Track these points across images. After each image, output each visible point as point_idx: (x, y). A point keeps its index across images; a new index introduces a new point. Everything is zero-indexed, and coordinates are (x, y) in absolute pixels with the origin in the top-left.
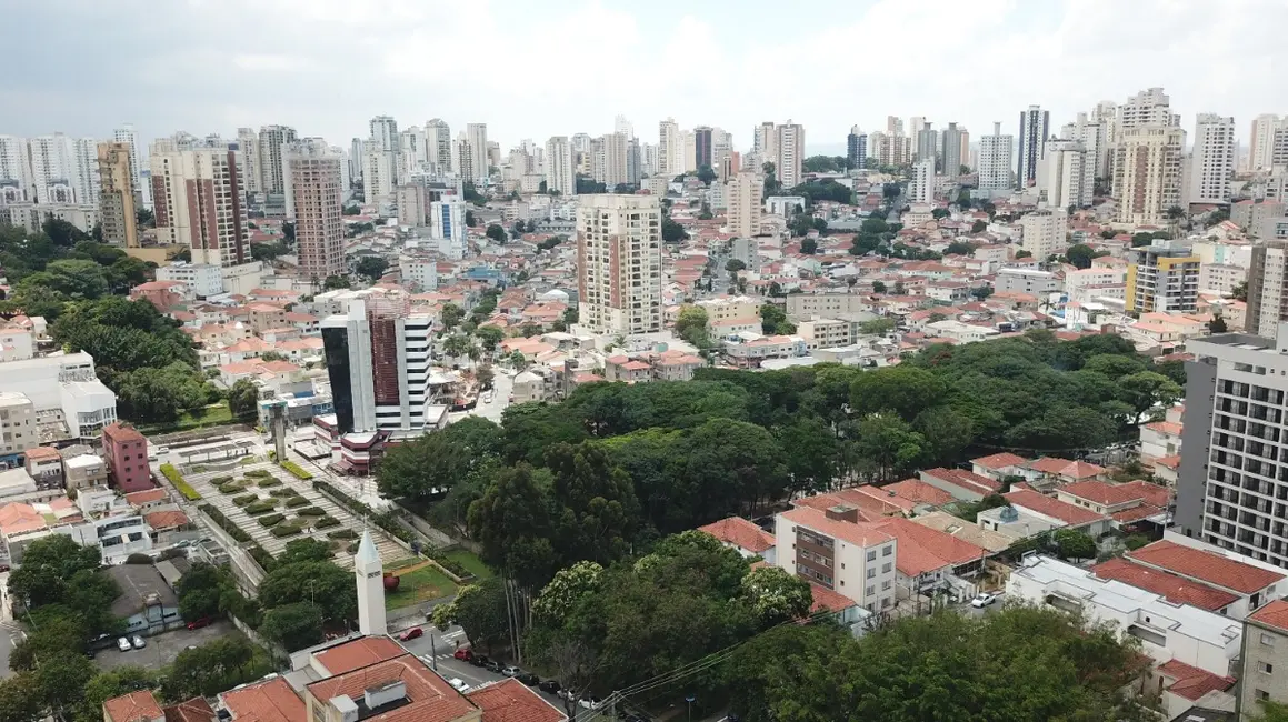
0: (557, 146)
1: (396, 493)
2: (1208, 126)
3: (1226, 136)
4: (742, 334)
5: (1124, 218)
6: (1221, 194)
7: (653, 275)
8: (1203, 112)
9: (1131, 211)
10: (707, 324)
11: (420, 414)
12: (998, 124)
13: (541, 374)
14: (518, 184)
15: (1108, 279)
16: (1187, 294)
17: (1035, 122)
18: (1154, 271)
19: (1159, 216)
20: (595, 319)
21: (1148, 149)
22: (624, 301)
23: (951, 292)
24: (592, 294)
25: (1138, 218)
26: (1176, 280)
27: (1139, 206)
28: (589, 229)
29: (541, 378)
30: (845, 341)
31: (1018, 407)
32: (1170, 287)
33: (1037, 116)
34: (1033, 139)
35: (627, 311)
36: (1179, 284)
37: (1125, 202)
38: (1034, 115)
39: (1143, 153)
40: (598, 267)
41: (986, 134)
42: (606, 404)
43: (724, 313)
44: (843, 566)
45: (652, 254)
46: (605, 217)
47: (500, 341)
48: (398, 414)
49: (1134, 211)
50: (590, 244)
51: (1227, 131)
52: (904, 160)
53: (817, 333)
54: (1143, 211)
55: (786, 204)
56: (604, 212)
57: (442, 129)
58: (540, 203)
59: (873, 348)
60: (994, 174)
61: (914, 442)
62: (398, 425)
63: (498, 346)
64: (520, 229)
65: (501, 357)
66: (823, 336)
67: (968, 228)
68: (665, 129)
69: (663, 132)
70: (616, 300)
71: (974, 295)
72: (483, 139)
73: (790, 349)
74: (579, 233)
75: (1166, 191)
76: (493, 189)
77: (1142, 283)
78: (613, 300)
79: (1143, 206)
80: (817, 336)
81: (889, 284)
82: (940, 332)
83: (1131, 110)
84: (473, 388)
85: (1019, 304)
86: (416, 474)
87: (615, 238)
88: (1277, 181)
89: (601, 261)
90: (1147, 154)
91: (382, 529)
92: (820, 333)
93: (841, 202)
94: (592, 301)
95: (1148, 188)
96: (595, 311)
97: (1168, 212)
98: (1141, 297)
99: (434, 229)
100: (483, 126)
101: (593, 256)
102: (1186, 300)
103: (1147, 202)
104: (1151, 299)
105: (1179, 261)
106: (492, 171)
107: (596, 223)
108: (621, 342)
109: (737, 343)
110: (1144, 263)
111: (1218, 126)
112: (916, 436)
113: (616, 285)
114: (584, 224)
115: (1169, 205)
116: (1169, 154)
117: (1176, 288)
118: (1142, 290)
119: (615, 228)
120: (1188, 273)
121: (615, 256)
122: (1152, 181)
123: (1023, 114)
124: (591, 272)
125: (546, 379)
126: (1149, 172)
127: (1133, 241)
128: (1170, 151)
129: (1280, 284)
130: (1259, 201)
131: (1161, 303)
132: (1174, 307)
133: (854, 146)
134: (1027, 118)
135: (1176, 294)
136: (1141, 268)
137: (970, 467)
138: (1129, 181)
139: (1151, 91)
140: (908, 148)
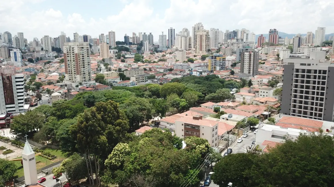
0: (46, 38)
1: (19, 132)
2: (213, 31)
4: (115, 81)
5: (198, 52)
6: (217, 47)
7: (88, 65)
8: (211, 28)
10: (104, 79)
11: (22, 106)
12: (163, 32)
13: (60, 93)
14: (35, 49)
15: (200, 65)
16: (223, 66)
17: (171, 32)
18: (215, 61)
19: (206, 51)
20: (71, 78)
22: (80, 72)
23: (163, 70)
24: (69, 71)
25: (201, 52)
27: (201, 49)
28: (68, 52)
29: (61, 94)
30: (143, 81)
31: (204, 91)
32: (220, 64)
34: (172, 36)
35: (81, 75)
36: (222, 63)
37: (198, 48)
38: (171, 30)
39: (201, 36)
40: (71, 63)
41: (160, 35)
42: (89, 97)
43: (109, 75)
44: (203, 134)
45: (88, 59)
46: (73, 48)
47: (41, 86)
48: (14, 107)
49: (200, 50)
50: (68, 56)
51: (217, 32)
52: (138, 42)
53: (136, 79)
55: (114, 51)
56: (72, 47)
57: (9, 34)
58: (42, 53)
59: (153, 82)
60: (163, 44)
61: (183, 101)
62: (15, 111)
63: (41, 88)
64: (38, 60)
65: (42, 91)
66: (138, 80)
67: (161, 56)
68: (75, 35)
69: (74, 36)
70: (78, 72)
71: (169, 70)
72: (23, 37)
73: (130, 84)
74: (64, 54)
75: (207, 45)
76: (27, 50)
77: (213, 64)
78: (77, 72)
80: (136, 80)
81: (148, 69)
82: (168, 78)
83: (195, 28)
84: (35, 100)
85: (181, 72)
86: (27, 125)
87: (77, 54)
88: (229, 43)
89: (72, 61)
91: (15, 145)
92: (137, 79)
93: (127, 51)
94: (70, 73)
95: (203, 45)
96: (71, 76)
97: (208, 50)
98: (212, 67)
99: (12, 59)
100: (22, 33)
101: (70, 60)
102: (223, 67)
103: (203, 48)
104: (215, 67)
105: (221, 58)
106: (26, 46)
107: (70, 50)
108: (81, 84)
109: (115, 83)
110: (213, 59)
111: (215, 31)
112: (183, 100)
113: (77, 68)
114: (66, 51)
115: (208, 49)
119: (76, 51)
120: (223, 61)
121: (77, 59)
122: (204, 43)
123: (169, 30)
124: (69, 65)
125: (62, 95)
126: (203, 41)
127: (201, 57)
128: (207, 36)
129: (248, 61)
130: (226, 47)
131: (218, 68)
132: (221, 69)
133: (126, 39)
134: (170, 31)
135: (221, 66)
136: (212, 60)
137: (201, 106)
138: (198, 43)
139: (199, 23)
140: (139, 40)
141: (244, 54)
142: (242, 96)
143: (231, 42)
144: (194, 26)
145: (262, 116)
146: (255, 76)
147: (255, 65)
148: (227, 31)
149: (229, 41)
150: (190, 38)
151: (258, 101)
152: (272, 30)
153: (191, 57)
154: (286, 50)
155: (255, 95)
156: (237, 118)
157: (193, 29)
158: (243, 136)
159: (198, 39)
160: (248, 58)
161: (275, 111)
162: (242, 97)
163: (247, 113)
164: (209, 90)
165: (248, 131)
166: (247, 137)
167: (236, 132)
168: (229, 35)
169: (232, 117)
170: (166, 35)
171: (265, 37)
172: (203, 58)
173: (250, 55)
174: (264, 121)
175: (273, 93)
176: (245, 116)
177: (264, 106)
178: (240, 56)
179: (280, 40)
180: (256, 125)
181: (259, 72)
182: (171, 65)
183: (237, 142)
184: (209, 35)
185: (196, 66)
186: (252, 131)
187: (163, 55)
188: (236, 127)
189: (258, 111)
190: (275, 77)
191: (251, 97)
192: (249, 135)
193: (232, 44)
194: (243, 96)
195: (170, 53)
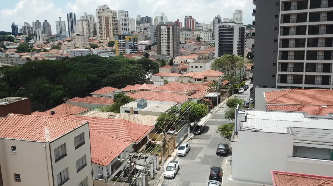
2: (122, 13)
3: (127, 16)
5: (104, 38)
8: (120, 10)
9: (106, 36)
12: (60, 18)
15: (106, 50)
16: (135, 48)
17: (71, 17)
18: (124, 41)
19: (114, 37)
21: (108, 17)
25: (108, 38)
26: (131, 44)
27: (108, 35)
32: (130, 46)
33: (72, 15)
34: (72, 22)
36: (132, 45)
37: (103, 33)
39: (107, 18)
41: (57, 21)
51: (127, 15)
54: (109, 36)
60: (61, 33)
75: (115, 30)
77: (121, 46)
79: (109, 34)
83: (100, 10)
88: (142, 27)
90: (108, 19)
93: (11, 41)
95: (110, 29)
98: (121, 50)
102: (135, 50)
104: (124, 50)
105: (132, 37)
111: (125, 13)
115: (116, 34)
116: (114, 19)
117: (132, 46)
118: (121, 48)
120: (134, 41)
122: (110, 27)
123: (68, 14)
126: (109, 24)
127: (109, 43)
128: (114, 17)
129: (167, 38)
130: (138, 32)
131: (128, 51)
132: (132, 53)
133: (14, 29)
134: (69, 16)
135: (132, 48)
136: (120, 41)
137: (91, 95)
138: (104, 27)
139: (104, 5)
140: (32, 30)
141: (160, 29)
142: (162, 78)
143: (144, 26)
144: (98, 8)
145: (208, 100)
146: (176, 58)
147: (175, 44)
148: (139, 16)
149: (141, 25)
150: (95, 25)
151: (192, 78)
152: (187, 17)
153: (96, 43)
154: (207, 32)
155: (180, 75)
156: (158, 107)
157: (96, 11)
158: (177, 151)
159: (103, 23)
160: (166, 33)
161: (226, 92)
162: (162, 80)
163: (177, 97)
164: (111, 70)
165: (187, 136)
166: (187, 153)
167: (158, 143)
168: (141, 20)
169: (145, 105)
170: (65, 22)
171: (181, 22)
172: (111, 44)
173: (168, 29)
174: (211, 111)
175: (211, 66)
176: (173, 101)
177: (204, 85)
178: (156, 37)
179: (197, 25)
180: (199, 120)
181: (180, 52)
182: (67, 52)
183: (162, 178)
184: (116, 17)
185: (101, 52)
186: (195, 135)
187: (59, 43)
188: (157, 129)
189: (195, 92)
190: (201, 57)
191: (175, 78)
192: (191, 146)
193: (145, 29)
194: (165, 78)
195: (69, 41)
